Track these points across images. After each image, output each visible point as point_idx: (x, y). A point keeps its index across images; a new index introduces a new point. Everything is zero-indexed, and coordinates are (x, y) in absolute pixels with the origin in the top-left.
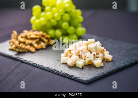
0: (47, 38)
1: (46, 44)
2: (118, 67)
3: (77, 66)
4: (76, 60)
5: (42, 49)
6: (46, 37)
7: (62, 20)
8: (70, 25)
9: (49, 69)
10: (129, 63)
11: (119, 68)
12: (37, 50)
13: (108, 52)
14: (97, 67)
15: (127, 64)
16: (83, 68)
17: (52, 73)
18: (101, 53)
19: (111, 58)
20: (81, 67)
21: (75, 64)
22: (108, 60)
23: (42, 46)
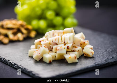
0: (27, 29)
1: (24, 36)
2: (96, 65)
3: (44, 60)
4: (44, 53)
5: (18, 41)
6: (26, 27)
7: (48, 9)
8: (57, 14)
9: (10, 62)
10: (114, 61)
11: (98, 65)
12: (11, 42)
13: (92, 47)
14: (69, 62)
15: (110, 61)
16: (50, 63)
17: (11, 68)
18: (80, 46)
19: (92, 53)
20: (48, 62)
21: (43, 58)
22: (87, 55)
23: (18, 38)
